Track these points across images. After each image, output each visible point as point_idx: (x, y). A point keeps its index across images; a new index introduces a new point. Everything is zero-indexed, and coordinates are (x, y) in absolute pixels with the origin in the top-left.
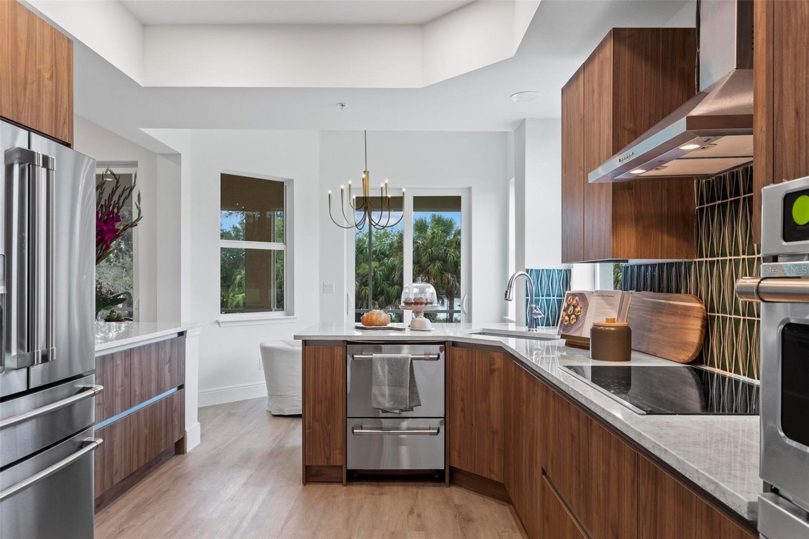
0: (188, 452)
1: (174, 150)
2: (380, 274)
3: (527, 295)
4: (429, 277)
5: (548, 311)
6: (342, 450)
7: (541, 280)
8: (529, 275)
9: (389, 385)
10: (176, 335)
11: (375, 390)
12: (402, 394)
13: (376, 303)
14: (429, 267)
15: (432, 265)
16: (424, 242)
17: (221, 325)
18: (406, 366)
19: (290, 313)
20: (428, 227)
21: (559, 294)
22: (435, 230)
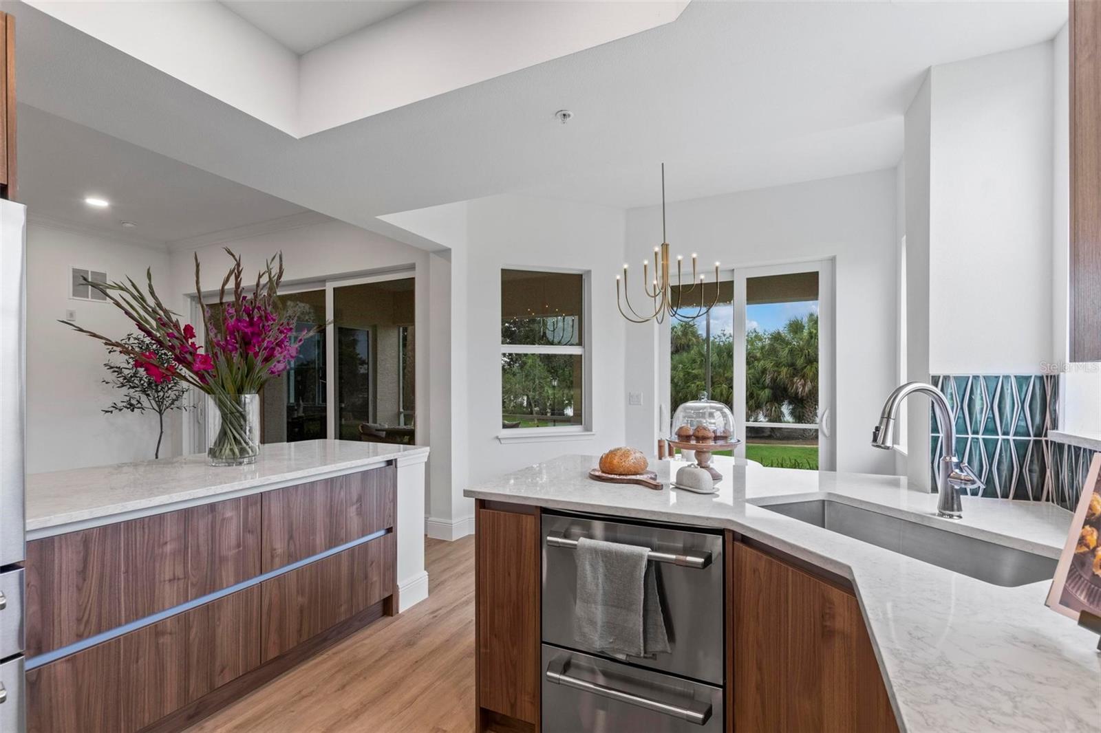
0: (400, 612)
1: (438, 244)
3: (935, 429)
4: (805, 381)
5: (991, 465)
6: (534, 696)
7: (971, 399)
8: (938, 391)
9: (605, 604)
10: (383, 465)
11: (579, 609)
12: (631, 626)
14: (805, 370)
17: (502, 442)
18: (638, 573)
19: (588, 429)
20: (804, 327)
21: (1019, 430)
22: (812, 330)
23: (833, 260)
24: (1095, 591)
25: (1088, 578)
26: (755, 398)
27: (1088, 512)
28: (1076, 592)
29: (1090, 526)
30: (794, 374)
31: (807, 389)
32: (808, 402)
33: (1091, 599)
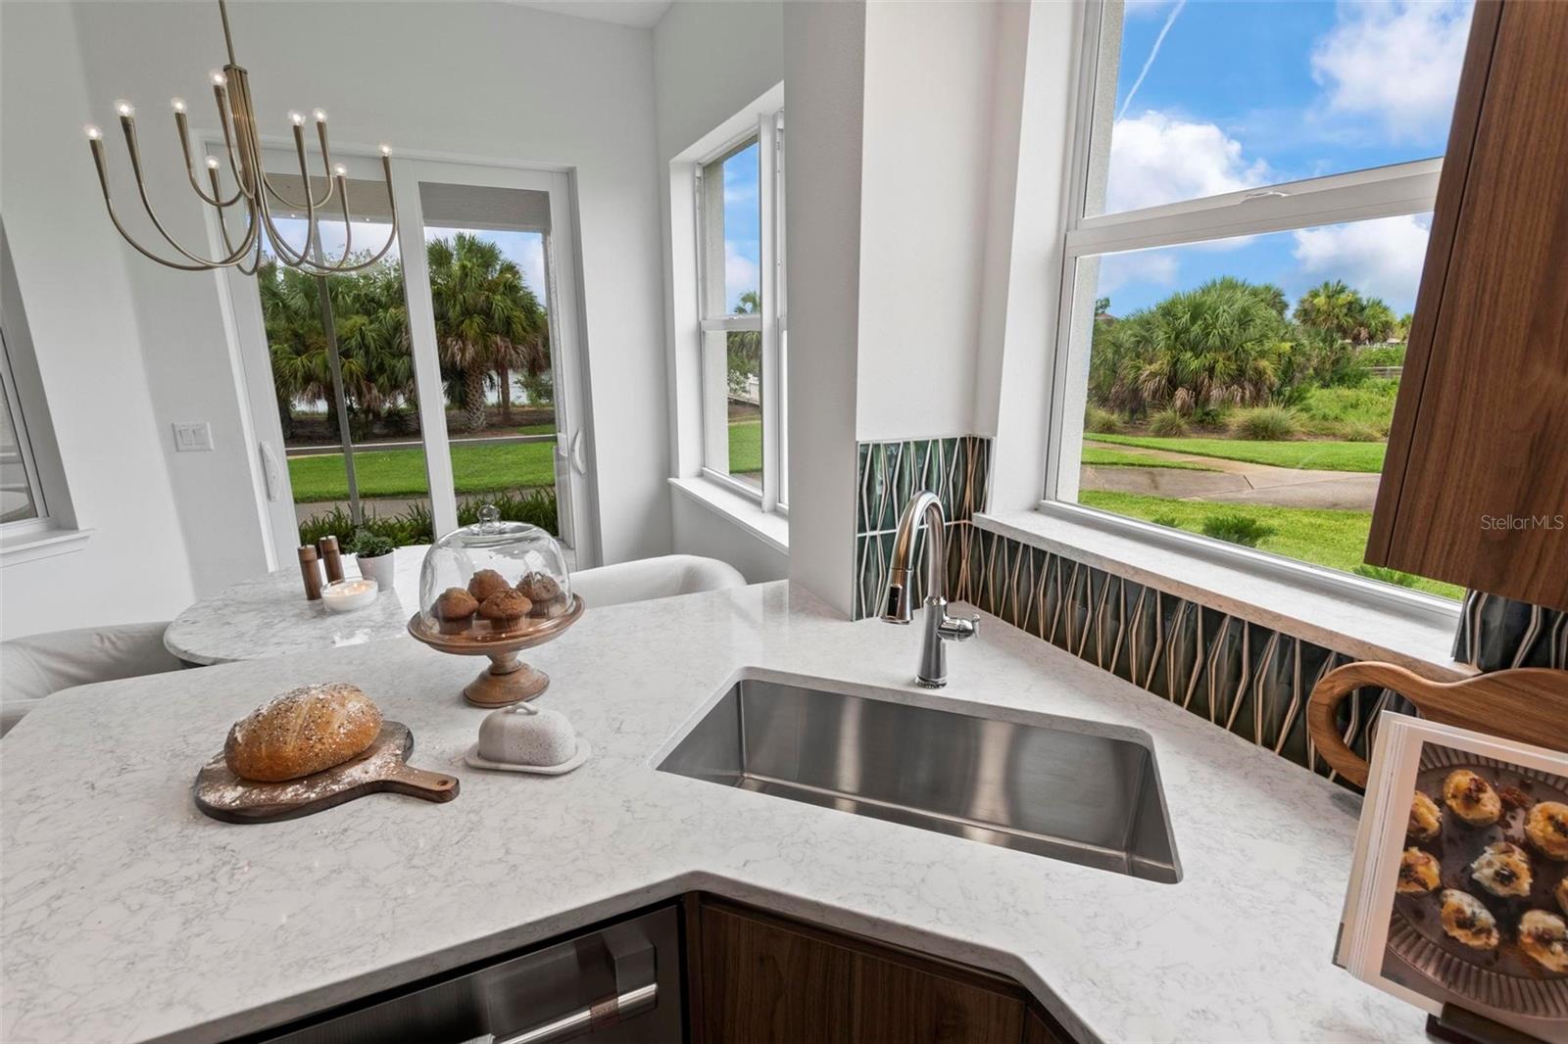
2: (373, 337)
4: (463, 343)
13: (373, 385)
14: (463, 326)
15: (467, 321)
16: (448, 282)
20: (452, 256)
22: (465, 262)
23: (570, 175)
24: (1453, 965)
25: (1434, 940)
26: (388, 372)
27: (1410, 824)
28: (1415, 961)
29: (1421, 850)
30: (445, 332)
31: (467, 356)
32: (471, 375)
33: (1450, 978)
